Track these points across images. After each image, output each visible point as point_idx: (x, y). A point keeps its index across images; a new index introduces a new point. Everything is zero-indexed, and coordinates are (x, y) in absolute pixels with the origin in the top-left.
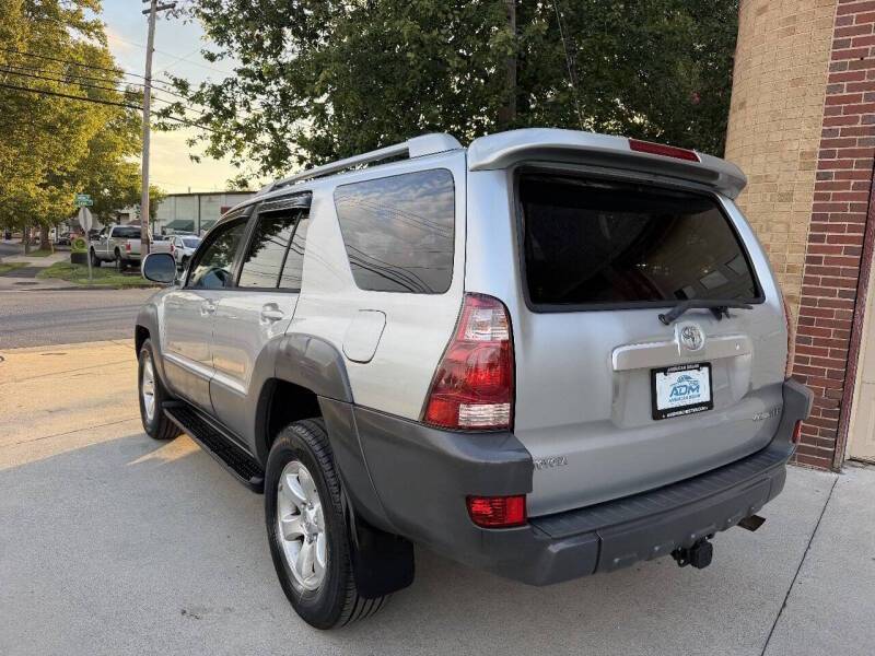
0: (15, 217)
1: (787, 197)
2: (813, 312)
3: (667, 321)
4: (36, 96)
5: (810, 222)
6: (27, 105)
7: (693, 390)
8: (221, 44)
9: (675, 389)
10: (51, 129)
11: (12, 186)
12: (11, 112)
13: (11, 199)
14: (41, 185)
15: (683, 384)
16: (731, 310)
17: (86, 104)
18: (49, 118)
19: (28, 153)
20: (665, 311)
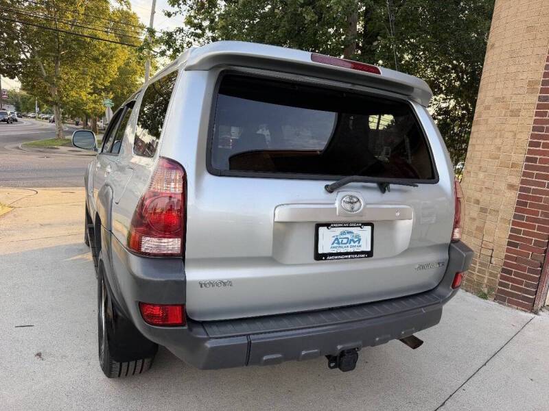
0: (74, 112)
1: (515, 113)
2: (527, 197)
3: (330, 190)
4: (88, 40)
5: (531, 132)
6: (83, 45)
7: (354, 242)
8: (173, 6)
9: (337, 239)
10: (96, 60)
11: (73, 93)
12: (74, 49)
13: (72, 101)
14: (89, 93)
15: (345, 236)
16: (392, 186)
17: (118, 45)
18: (96, 53)
19: (83, 74)
20: (330, 183)
